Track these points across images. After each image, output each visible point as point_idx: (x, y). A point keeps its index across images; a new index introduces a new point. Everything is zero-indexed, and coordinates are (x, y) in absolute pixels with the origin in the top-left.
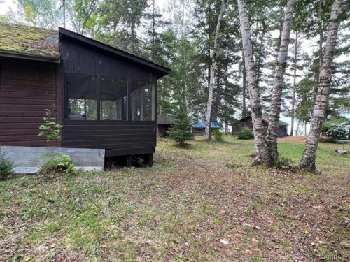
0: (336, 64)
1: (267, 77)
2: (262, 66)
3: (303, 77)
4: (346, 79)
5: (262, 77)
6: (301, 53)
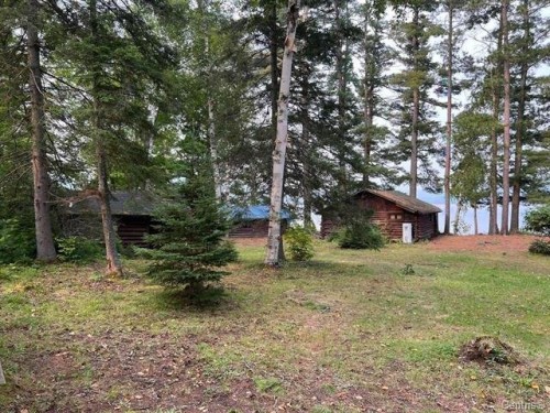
0: (534, 79)
1: (387, 108)
2: (378, 83)
3: (462, 109)
4: (545, 114)
5: (378, 107)
6: (460, 55)
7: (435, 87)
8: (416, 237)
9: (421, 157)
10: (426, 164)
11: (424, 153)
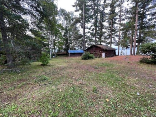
7: (118, 20)
8: (106, 56)
9: (113, 37)
10: (114, 39)
11: (114, 36)
